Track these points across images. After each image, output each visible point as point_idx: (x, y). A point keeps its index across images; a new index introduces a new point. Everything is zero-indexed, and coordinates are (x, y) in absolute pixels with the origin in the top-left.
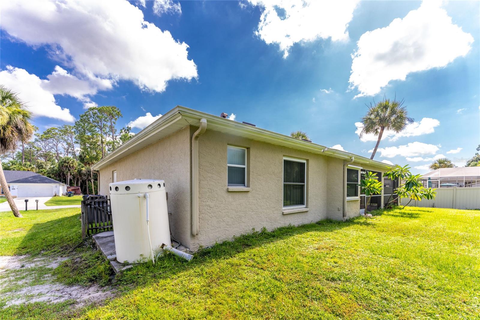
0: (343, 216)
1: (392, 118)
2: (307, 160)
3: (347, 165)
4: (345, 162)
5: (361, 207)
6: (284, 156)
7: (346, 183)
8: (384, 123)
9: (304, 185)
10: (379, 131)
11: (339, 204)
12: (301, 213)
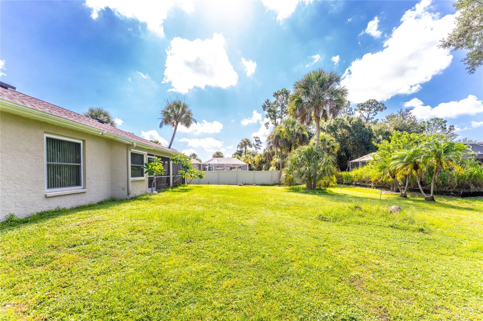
0: (128, 195)
1: (183, 116)
2: (84, 141)
3: (130, 149)
4: (129, 146)
5: (150, 186)
6: (45, 132)
7: (130, 164)
8: (177, 118)
9: (80, 166)
10: (175, 124)
11: (124, 184)
12: (76, 195)
